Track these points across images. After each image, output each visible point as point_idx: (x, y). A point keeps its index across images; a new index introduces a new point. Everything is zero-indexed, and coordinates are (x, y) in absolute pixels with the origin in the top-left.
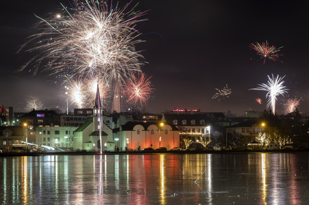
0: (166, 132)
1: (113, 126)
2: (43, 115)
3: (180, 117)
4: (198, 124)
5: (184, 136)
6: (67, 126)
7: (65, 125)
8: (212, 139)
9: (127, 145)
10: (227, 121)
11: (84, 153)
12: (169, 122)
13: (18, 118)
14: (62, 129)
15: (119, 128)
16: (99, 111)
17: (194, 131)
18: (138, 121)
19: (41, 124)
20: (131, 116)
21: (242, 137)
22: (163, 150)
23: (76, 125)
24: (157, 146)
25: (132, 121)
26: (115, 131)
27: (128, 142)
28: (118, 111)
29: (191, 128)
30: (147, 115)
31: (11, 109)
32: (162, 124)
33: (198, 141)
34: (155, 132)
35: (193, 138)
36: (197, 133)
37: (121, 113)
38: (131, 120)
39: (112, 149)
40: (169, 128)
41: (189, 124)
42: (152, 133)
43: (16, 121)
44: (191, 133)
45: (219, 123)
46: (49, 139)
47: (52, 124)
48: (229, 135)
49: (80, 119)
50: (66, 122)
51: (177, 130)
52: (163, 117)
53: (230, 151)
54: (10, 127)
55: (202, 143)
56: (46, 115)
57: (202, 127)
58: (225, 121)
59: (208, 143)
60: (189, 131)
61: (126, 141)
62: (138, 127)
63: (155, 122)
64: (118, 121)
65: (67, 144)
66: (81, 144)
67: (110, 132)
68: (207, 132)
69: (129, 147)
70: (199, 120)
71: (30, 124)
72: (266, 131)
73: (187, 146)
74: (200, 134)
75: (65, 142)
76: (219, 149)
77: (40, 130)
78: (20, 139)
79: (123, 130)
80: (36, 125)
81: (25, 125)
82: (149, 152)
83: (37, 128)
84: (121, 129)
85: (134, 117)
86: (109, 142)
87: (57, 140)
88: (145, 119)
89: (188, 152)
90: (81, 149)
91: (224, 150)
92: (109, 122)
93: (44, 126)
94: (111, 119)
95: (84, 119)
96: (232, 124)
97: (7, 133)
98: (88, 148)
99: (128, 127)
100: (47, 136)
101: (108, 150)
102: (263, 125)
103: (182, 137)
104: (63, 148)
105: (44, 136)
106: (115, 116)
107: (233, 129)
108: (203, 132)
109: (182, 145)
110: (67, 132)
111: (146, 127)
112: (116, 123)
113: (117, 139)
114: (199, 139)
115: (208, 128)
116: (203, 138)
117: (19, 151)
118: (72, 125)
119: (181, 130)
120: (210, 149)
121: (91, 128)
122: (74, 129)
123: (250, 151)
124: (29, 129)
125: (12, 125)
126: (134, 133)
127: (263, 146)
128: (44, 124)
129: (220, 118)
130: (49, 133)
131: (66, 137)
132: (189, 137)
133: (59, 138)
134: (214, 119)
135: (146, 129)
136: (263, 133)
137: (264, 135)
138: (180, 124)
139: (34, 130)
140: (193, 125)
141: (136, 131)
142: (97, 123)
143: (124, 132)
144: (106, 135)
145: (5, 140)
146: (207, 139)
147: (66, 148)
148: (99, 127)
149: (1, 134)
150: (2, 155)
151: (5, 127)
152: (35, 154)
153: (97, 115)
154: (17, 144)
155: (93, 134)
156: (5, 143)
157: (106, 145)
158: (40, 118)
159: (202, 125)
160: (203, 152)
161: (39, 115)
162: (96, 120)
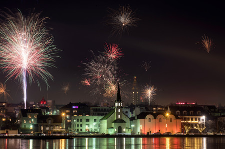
0: (171, 121)
1: (130, 115)
2: (77, 107)
3: (182, 109)
4: (195, 114)
5: (185, 124)
6: (96, 115)
7: (94, 115)
8: (206, 126)
9: (141, 130)
10: (218, 112)
11: (108, 136)
12: (173, 113)
13: (58, 109)
14: (92, 118)
15: (134, 117)
16: (119, 104)
17: (192, 120)
18: (149, 112)
19: (75, 113)
20: (144, 108)
22: (168, 135)
23: (102, 115)
24: (163, 132)
25: (145, 112)
26: (132, 119)
27: (141, 128)
28: (135, 104)
29: (190, 117)
30: (156, 106)
31: (53, 102)
32: (167, 115)
33: (195, 127)
34: (162, 120)
35: (192, 125)
36: (194, 121)
37: (137, 106)
39: (129, 133)
40: (173, 117)
41: (188, 114)
42: (160, 121)
43: (57, 111)
44: (190, 121)
45: (212, 113)
46: (81, 126)
47: (84, 114)
48: (220, 123)
49: (105, 110)
50: (95, 112)
51: (179, 118)
52: (169, 108)
54: (52, 116)
55: (199, 129)
56: (79, 107)
57: (199, 117)
58: (217, 112)
59: (204, 129)
60: (189, 119)
61: (140, 127)
62: (148, 117)
63: (162, 113)
64: (134, 112)
65: (95, 129)
66: (106, 129)
67: (127, 120)
68: (203, 120)
69: (143, 132)
70: (196, 111)
71: (67, 114)
73: (187, 131)
74: (197, 122)
75: (93, 128)
76: (212, 134)
77: (75, 118)
78: (59, 126)
79: (138, 119)
80: (71, 114)
81: (63, 114)
82: (158, 136)
83: (72, 117)
84: (136, 118)
85: (146, 109)
86: (127, 128)
87: (87, 126)
88: (154, 110)
89: (188, 136)
90: (106, 133)
91: (216, 135)
92: (127, 112)
93: (78, 115)
94: (128, 110)
95: (108, 110)
96: (222, 114)
97: (50, 121)
98: (111, 132)
99: (142, 116)
100: (80, 123)
101: (126, 134)
103: (183, 125)
104: (92, 132)
105: (77, 123)
106: (132, 108)
107: (223, 118)
108: (199, 120)
109: (183, 131)
110: (95, 120)
111: (155, 116)
112: (132, 113)
113: (133, 126)
114: (196, 126)
115: (203, 118)
116: (200, 125)
117: (58, 135)
118: (99, 115)
119: (182, 119)
120: (205, 134)
121: (114, 116)
122: (101, 117)
124: (66, 118)
125: (54, 115)
126: (146, 121)
128: (78, 114)
129: (212, 110)
130: (81, 120)
131: (95, 124)
132: (189, 125)
133: (89, 125)
134: (209, 110)
135: (155, 118)
138: (181, 114)
139: (70, 119)
140: (192, 115)
141: (148, 120)
142: (118, 113)
143: (139, 120)
144: (124, 122)
145: (48, 126)
146: (203, 125)
147: (94, 132)
148: (119, 116)
149: (45, 122)
150: (45, 138)
151: (48, 116)
152: (70, 138)
153: (118, 107)
154: (58, 129)
155: (115, 122)
156: (48, 128)
157: (124, 130)
158: (75, 109)
159: (199, 115)
160: (200, 136)
161: (74, 107)
162: (117, 111)
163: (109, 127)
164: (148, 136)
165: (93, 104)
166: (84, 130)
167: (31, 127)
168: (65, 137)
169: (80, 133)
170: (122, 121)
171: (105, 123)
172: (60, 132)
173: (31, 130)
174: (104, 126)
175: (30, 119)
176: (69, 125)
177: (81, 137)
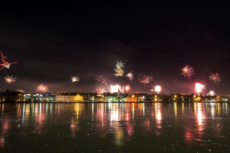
0: (134, 98)
2: (107, 94)
3: (137, 94)
5: (138, 99)
8: (145, 99)
10: (148, 95)
11: (116, 102)
12: (135, 96)
14: (111, 97)
17: (140, 97)
18: (128, 95)
21: (151, 99)
22: (133, 102)
24: (132, 101)
25: (126, 95)
26: (123, 97)
30: (130, 94)
33: (141, 100)
39: (122, 101)
42: (131, 98)
52: (133, 94)
53: (148, 102)
61: (125, 100)
63: (131, 96)
65: (112, 100)
70: (141, 95)
76: (146, 102)
80: (105, 96)
81: (102, 96)
82: (130, 102)
87: (110, 99)
89: (139, 102)
93: (107, 96)
94: (121, 95)
98: (117, 101)
99: (126, 97)
102: (156, 96)
106: (123, 94)
107: (149, 97)
108: (142, 98)
113: (123, 99)
115: (144, 97)
117: (101, 102)
118: (113, 96)
119: (137, 97)
120: (144, 102)
123: (153, 102)
125: (100, 96)
127: (156, 101)
130: (108, 98)
134: (145, 95)
135: (129, 97)
136: (156, 98)
142: (119, 96)
145: (98, 99)
151: (98, 96)
153: (119, 94)
154: (101, 100)
155: (118, 98)
157: (120, 101)
160: (142, 102)
163: (116, 100)
164: (128, 102)
169: (107, 101)
170: (120, 98)
171: (115, 98)
173: (93, 100)
175: (93, 97)
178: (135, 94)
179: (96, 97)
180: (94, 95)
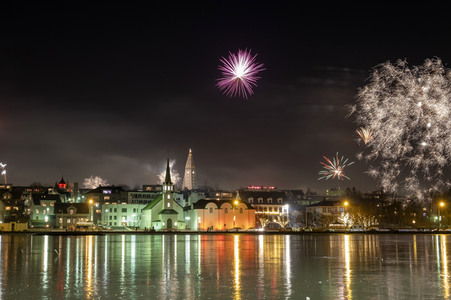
0: (241, 211)
1: (184, 204)
2: (110, 192)
3: (256, 195)
4: (275, 203)
5: (260, 216)
6: (135, 203)
7: (133, 202)
8: (291, 218)
9: (199, 224)
10: (307, 200)
11: (152, 232)
12: (244, 200)
13: (83, 194)
14: (130, 207)
15: (190, 206)
16: (169, 187)
17: (270, 210)
18: (211, 199)
19: (107, 201)
20: (203, 194)
21: (324, 217)
22: (237, 231)
23: (145, 203)
24: (231, 227)
25: (204, 199)
26: (187, 209)
27: (200, 222)
28: (190, 188)
29: (268, 206)
30: (220, 192)
31: (76, 184)
32: (236, 203)
33: (275, 221)
34: (229, 210)
35: (270, 218)
36: (273, 212)
37: (193, 190)
38: (204, 197)
39: (182, 228)
40: (244, 206)
41: (265, 203)
42: (226, 212)
43: (81, 197)
44: (268, 212)
45: (298, 202)
46: (115, 217)
47: (119, 201)
48: (309, 214)
49: (149, 196)
50: (134, 200)
51: (252, 208)
52: (238, 194)
53: (309, 233)
54: (75, 205)
55: (280, 223)
56: (113, 192)
57: (280, 206)
58: (305, 200)
59: (287, 223)
60: (265, 209)
61: (198, 220)
62: (208, 206)
63: (228, 200)
64: (189, 199)
65: (134, 223)
66: (150, 223)
67: (180, 211)
68: (285, 211)
69: (202, 227)
70: (276, 198)
71: (96, 201)
72: (349, 211)
73: (264, 226)
74: (277, 213)
75: (132, 221)
76: (298, 230)
77: (106, 207)
78: (85, 217)
79: (194, 208)
80: (102, 202)
81: (91, 202)
83: (103, 206)
84: (192, 207)
85: (207, 195)
86: (179, 221)
87: (124, 218)
88: (218, 197)
91: (303, 231)
92: (179, 199)
93: (111, 203)
94: (181, 196)
95: (153, 197)
96: (312, 203)
97: (72, 211)
98: (158, 227)
99: (201, 205)
100: (113, 214)
101: (178, 229)
102: (346, 204)
103: (258, 217)
104: (130, 227)
105: (110, 214)
106: (186, 194)
107: (313, 208)
108: (281, 211)
109: (258, 225)
110: (134, 210)
111: (219, 204)
112: (187, 201)
113: (188, 218)
114: (276, 218)
115: (286, 207)
116: (281, 217)
117: (84, 230)
118: (140, 202)
119: (256, 209)
120: (289, 230)
121: (161, 205)
122: (143, 206)
123: (332, 232)
124: (94, 206)
125: (78, 202)
126: (207, 211)
127: (347, 227)
128: (110, 201)
129: (299, 197)
130: (115, 210)
131: (134, 215)
132: (266, 217)
133: (126, 217)
134: (294, 197)
135: (219, 208)
136: (345, 213)
137: (347, 215)
138: (256, 202)
139: (100, 208)
140: (270, 203)
141: (208, 211)
142: (167, 201)
143: (196, 210)
144: (176, 213)
145: (69, 218)
146: (285, 219)
147: (133, 227)
148: (169, 205)
149: (65, 212)
150: (65, 234)
151: (68, 205)
152: (100, 234)
153: (167, 192)
154: (82, 222)
155: (163, 212)
156: (69, 221)
157: (176, 224)
158: (106, 195)
159: (280, 204)
160: (282, 232)
161: (106, 192)
162: (166, 197)
163: (155, 220)
164: (209, 233)
165: (132, 188)
166: (119, 225)
167: (47, 219)
168: (93, 233)
169: (114, 228)
170: (173, 212)
171: (148, 215)
172: (86, 227)
173: (46, 223)
174: (148, 218)
175: (45, 208)
176: (98, 217)
177: (116, 233)
178: (245, 195)
179: (61, 208)
180: (50, 197)
